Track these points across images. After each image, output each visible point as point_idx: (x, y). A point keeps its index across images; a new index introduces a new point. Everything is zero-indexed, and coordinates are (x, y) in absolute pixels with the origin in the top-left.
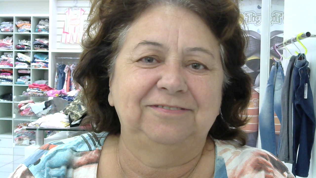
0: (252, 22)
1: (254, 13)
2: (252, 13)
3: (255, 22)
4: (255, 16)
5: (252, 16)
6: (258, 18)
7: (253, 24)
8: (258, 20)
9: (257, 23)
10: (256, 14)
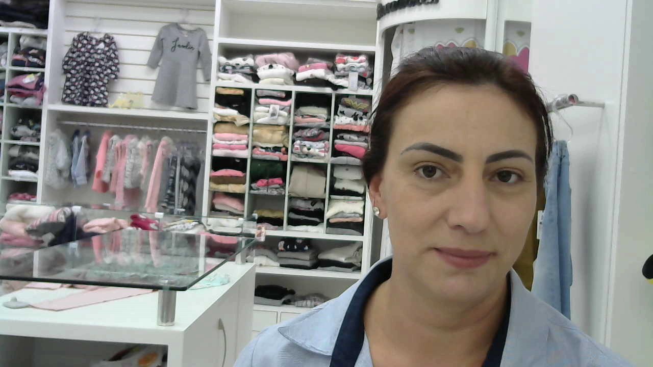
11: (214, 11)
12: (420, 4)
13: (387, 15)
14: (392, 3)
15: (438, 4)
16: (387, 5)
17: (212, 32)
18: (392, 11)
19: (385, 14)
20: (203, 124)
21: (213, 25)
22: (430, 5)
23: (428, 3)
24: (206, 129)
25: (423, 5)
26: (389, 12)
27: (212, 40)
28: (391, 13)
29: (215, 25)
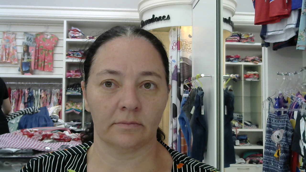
0: (185, 50)
1: (186, 42)
2: (185, 42)
3: (188, 50)
4: (187, 44)
5: (185, 44)
6: (189, 46)
7: (186, 51)
8: (190, 48)
9: (189, 51)
10: (188, 42)
11: (63, 26)
12: (162, 20)
13: (146, 25)
14: (148, 20)
15: (170, 20)
16: (146, 21)
17: (63, 36)
18: (149, 24)
19: (145, 25)
20: (60, 80)
21: (63, 33)
22: (166, 20)
23: (165, 19)
24: (62, 83)
25: (163, 21)
26: (147, 24)
27: (63, 40)
28: (148, 25)
29: (64, 33)
